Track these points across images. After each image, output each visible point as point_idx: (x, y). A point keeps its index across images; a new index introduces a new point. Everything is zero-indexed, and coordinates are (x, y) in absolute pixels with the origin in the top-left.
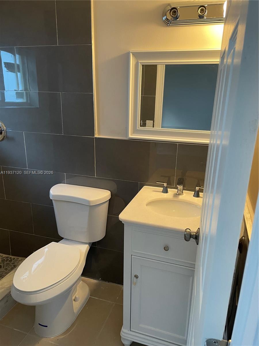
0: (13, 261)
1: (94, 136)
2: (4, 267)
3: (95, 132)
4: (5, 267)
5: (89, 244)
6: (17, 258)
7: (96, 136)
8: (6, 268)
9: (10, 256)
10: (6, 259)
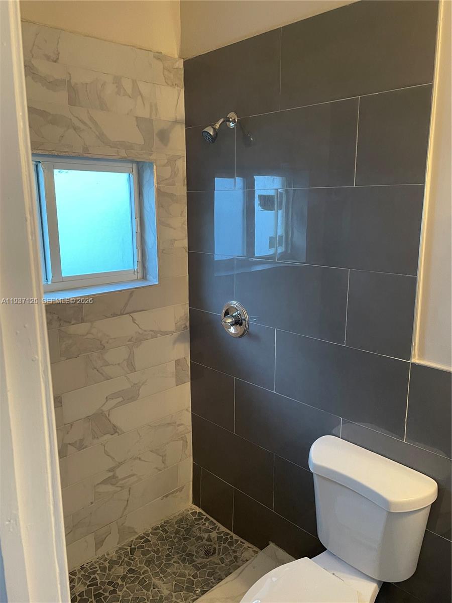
0: (235, 545)
1: (409, 359)
2: (220, 553)
3: (413, 352)
4: (221, 555)
5: (379, 582)
6: (241, 542)
7: (415, 360)
8: (222, 558)
9: (232, 534)
10: (224, 537)
